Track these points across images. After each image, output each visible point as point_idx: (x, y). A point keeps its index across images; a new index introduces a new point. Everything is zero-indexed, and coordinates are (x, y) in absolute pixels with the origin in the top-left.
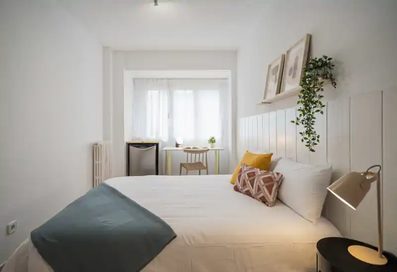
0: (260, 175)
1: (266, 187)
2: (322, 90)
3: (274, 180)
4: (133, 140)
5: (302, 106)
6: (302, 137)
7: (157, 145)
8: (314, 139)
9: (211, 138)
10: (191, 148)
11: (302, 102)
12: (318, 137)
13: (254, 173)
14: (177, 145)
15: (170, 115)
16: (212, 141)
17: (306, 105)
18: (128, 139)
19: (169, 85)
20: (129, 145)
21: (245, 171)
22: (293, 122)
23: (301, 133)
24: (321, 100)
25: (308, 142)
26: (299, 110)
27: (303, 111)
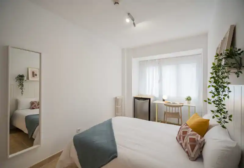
0: (190, 135)
1: (190, 145)
2: (228, 78)
3: (197, 141)
4: (138, 95)
5: (213, 89)
6: (213, 115)
7: (150, 99)
8: (224, 118)
9: (187, 97)
10: (171, 103)
11: (212, 86)
12: (231, 116)
13: (186, 132)
14: (164, 100)
15: (160, 81)
16: (189, 99)
17: (217, 89)
18: (135, 95)
19: (160, 63)
20: (135, 98)
21: (182, 129)
22: (206, 101)
23: (212, 111)
24: (229, 86)
25: (220, 120)
26: (211, 92)
27: (213, 93)
